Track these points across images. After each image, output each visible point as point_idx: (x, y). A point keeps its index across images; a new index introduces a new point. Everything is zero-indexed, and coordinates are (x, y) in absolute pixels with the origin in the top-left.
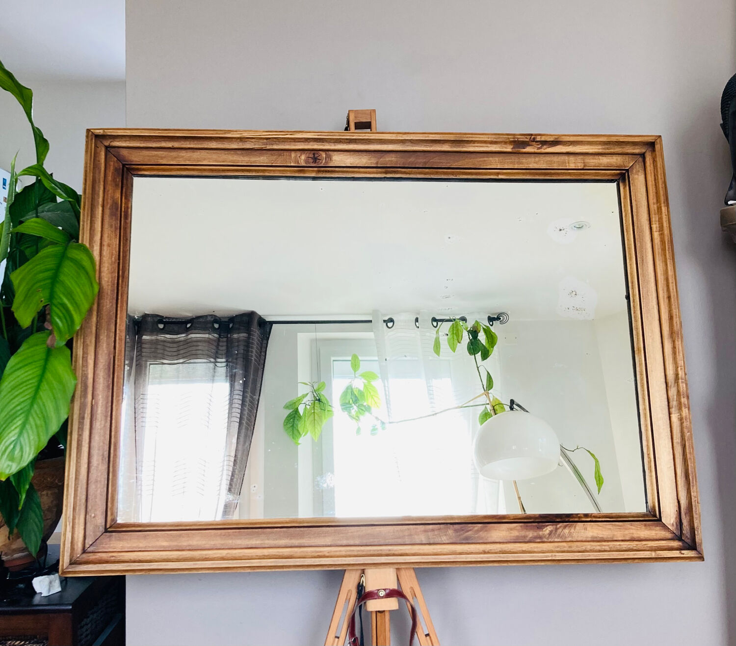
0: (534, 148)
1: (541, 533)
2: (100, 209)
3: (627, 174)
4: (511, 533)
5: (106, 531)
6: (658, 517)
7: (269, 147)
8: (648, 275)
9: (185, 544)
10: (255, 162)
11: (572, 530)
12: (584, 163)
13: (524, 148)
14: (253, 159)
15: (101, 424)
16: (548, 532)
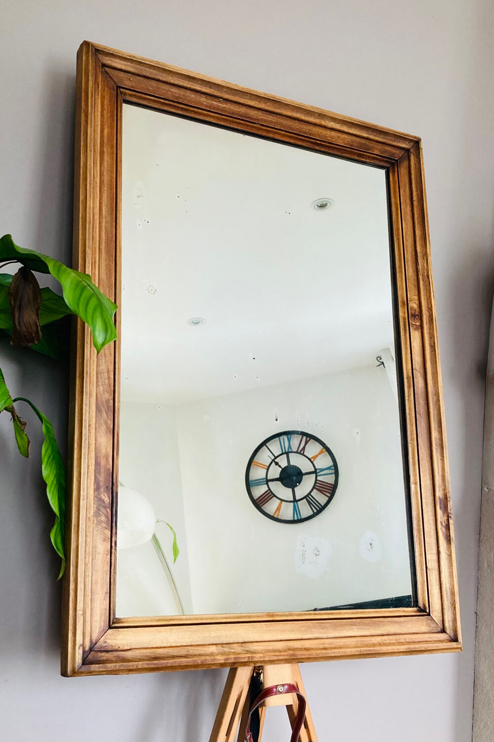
0: (441, 518)
1: (102, 490)
3: (425, 614)
4: (103, 458)
5: (118, 87)
6: (113, 625)
7: (420, 277)
11: (104, 525)
12: (432, 569)
13: (440, 508)
14: (410, 263)
15: (203, 101)
16: (104, 498)
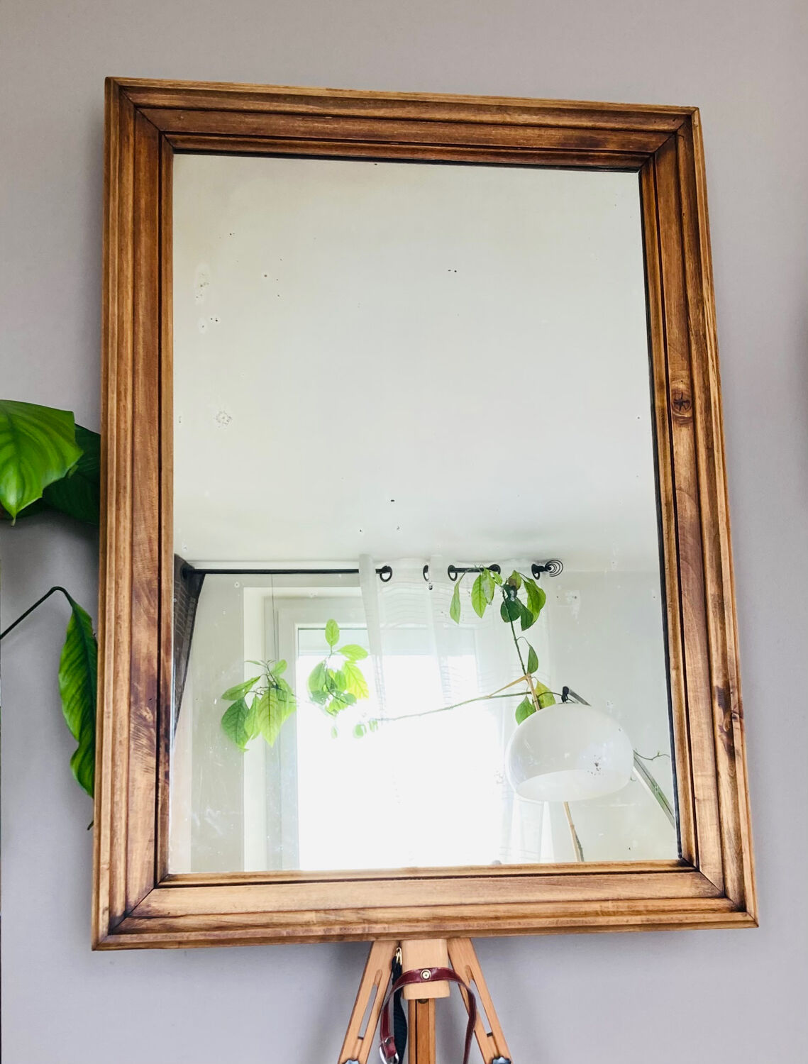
0: (721, 719)
1: (143, 703)
2: (590, 124)
3: (691, 868)
4: (144, 660)
5: (161, 133)
6: (162, 884)
7: (692, 338)
8: (531, 892)
9: (142, 227)
10: (670, 321)
11: (146, 751)
12: (704, 800)
13: (719, 705)
14: (674, 319)
15: (300, 126)
16: (145, 714)
